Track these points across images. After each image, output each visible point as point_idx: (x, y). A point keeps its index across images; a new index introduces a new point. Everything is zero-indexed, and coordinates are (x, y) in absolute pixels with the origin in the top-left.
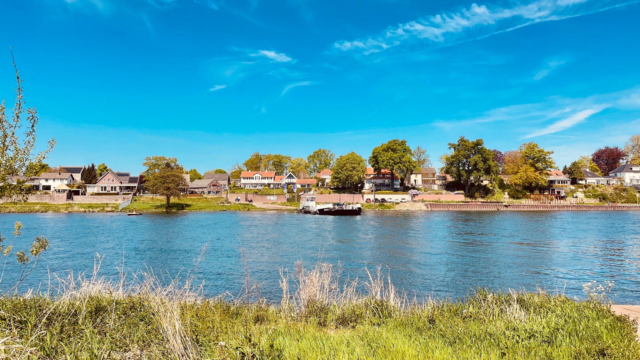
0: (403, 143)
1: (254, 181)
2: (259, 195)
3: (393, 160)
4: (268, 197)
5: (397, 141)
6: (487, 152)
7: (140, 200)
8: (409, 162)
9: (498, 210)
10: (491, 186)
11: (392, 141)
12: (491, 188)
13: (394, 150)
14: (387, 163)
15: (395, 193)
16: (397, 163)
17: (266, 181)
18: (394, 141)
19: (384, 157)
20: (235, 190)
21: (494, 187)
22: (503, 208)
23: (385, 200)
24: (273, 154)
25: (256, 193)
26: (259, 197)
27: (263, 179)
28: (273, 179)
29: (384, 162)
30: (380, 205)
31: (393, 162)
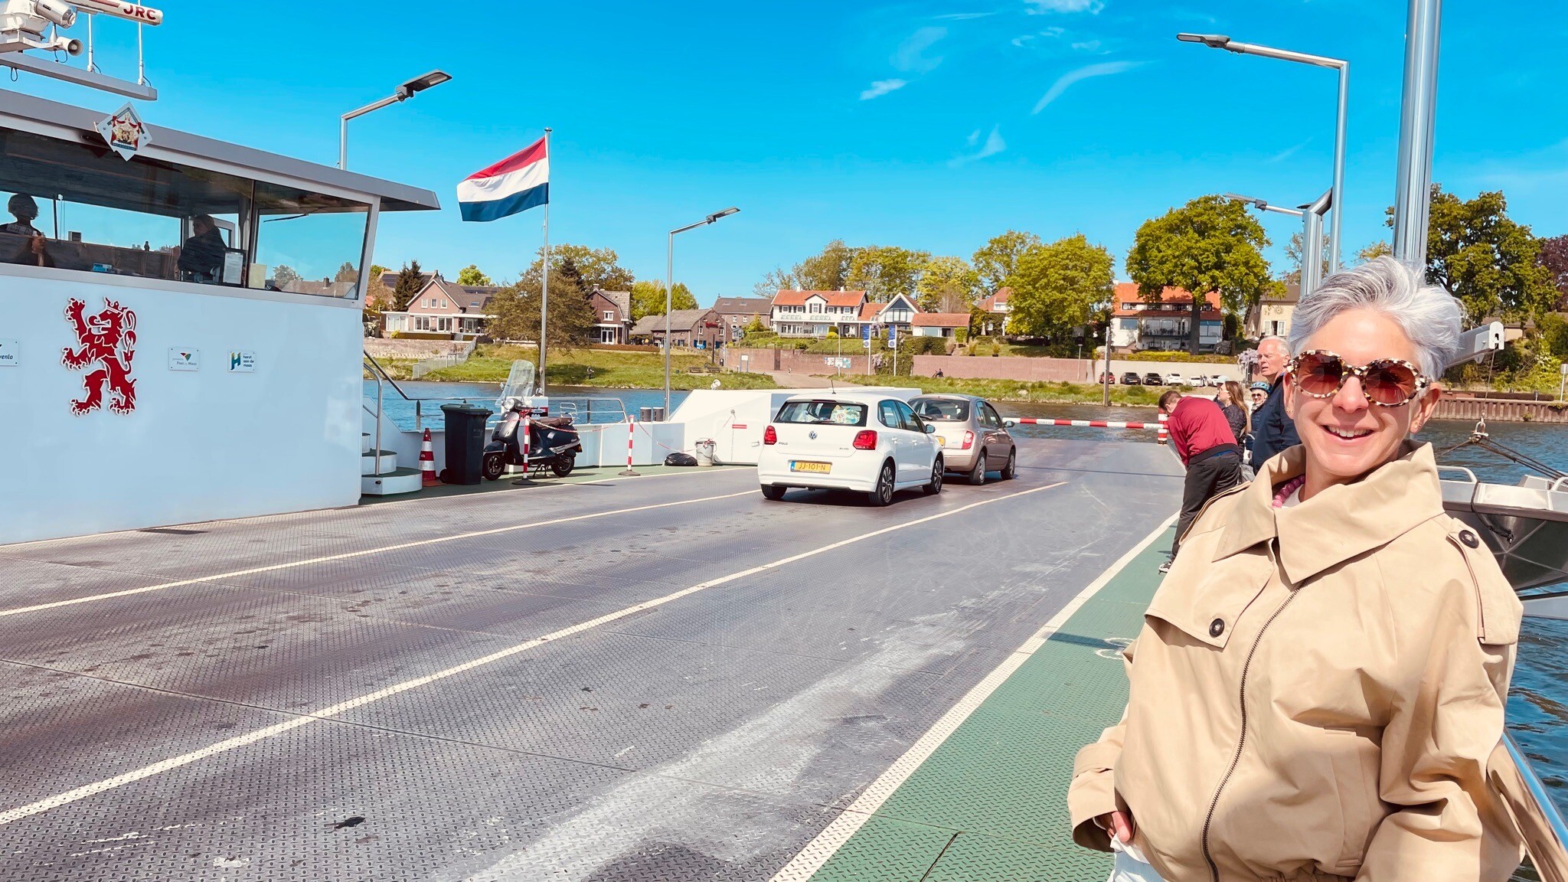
0: (1238, 206)
1: (805, 317)
2: (808, 353)
3: (1194, 257)
4: (830, 361)
5: (1215, 199)
6: (1516, 235)
7: (491, 354)
8: (1246, 264)
9: (1526, 420)
10: (1526, 347)
11: (1198, 202)
12: (1524, 352)
13: (1202, 231)
14: (1176, 266)
15: (1194, 357)
16: (1208, 269)
17: (837, 318)
18: (1207, 200)
19: (1167, 250)
20: (754, 338)
21: (1537, 350)
22: (1546, 415)
23: (1159, 380)
24: (882, 245)
25: (803, 347)
26: (807, 359)
27: (831, 310)
28: (856, 313)
29: (1165, 262)
30: (1130, 393)
31: (1193, 263)
